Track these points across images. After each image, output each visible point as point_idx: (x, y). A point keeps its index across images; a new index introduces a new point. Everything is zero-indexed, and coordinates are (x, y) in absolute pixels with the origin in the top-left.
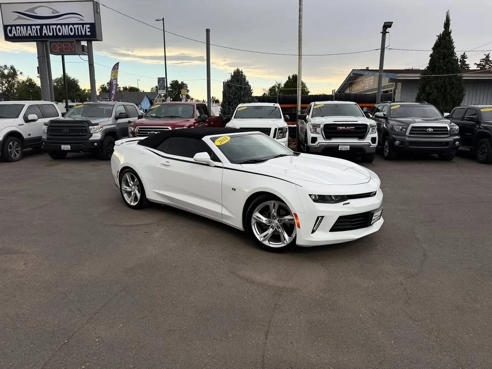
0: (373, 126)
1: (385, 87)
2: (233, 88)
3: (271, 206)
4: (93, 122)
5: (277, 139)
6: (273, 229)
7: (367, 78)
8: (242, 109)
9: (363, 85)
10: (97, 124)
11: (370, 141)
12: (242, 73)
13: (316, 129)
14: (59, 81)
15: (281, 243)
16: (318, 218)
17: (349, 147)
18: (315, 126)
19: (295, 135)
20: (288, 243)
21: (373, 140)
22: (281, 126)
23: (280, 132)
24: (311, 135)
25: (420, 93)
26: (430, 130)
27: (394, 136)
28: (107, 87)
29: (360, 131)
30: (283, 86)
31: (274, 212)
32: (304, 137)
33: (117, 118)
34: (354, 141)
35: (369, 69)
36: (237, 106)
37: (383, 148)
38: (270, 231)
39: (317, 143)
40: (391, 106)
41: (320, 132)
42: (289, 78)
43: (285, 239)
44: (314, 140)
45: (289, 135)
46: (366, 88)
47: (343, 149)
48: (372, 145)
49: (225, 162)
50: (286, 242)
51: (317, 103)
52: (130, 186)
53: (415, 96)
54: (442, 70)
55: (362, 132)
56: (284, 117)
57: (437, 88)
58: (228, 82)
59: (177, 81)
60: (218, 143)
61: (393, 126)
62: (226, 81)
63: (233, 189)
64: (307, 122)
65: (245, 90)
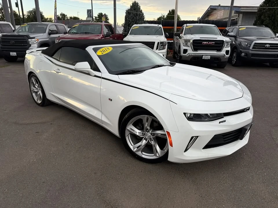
0: (227, 42)
1: (233, 17)
2: (132, 14)
3: (145, 120)
4: (31, 36)
5: (159, 50)
6: (146, 140)
7: (219, 11)
8: (136, 28)
9: (216, 16)
10: (34, 38)
11: (225, 53)
12: (138, 4)
13: (187, 43)
14: (31, 12)
15: (153, 155)
16: (192, 138)
17: (210, 57)
18: (187, 41)
19: (172, 48)
20: (160, 156)
21: (227, 52)
22: (162, 41)
23: (161, 45)
24: (183, 48)
25: (256, 20)
26: (268, 45)
27: (241, 50)
28: (60, 17)
29: (218, 45)
30: (166, 17)
31: (147, 125)
32: (178, 49)
33: (50, 34)
34: (214, 53)
35: (221, 5)
36: (133, 25)
37: (232, 58)
38: (144, 142)
39: (187, 53)
40: (239, 28)
41: (190, 45)
42: (170, 11)
43: (157, 152)
44: (185, 51)
45: (168, 48)
46: (218, 18)
47: (206, 58)
48: (226, 56)
49: (104, 72)
50: (157, 155)
51: (188, 25)
52: (36, 88)
53: (253, 22)
54: (274, 4)
55: (220, 47)
56: (165, 34)
57: (269, 17)
58: (128, 10)
59: (101, 13)
60: (99, 53)
61: (241, 42)
62: (127, 9)
63: (109, 99)
64: (180, 38)
65: (139, 16)
